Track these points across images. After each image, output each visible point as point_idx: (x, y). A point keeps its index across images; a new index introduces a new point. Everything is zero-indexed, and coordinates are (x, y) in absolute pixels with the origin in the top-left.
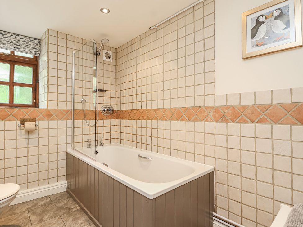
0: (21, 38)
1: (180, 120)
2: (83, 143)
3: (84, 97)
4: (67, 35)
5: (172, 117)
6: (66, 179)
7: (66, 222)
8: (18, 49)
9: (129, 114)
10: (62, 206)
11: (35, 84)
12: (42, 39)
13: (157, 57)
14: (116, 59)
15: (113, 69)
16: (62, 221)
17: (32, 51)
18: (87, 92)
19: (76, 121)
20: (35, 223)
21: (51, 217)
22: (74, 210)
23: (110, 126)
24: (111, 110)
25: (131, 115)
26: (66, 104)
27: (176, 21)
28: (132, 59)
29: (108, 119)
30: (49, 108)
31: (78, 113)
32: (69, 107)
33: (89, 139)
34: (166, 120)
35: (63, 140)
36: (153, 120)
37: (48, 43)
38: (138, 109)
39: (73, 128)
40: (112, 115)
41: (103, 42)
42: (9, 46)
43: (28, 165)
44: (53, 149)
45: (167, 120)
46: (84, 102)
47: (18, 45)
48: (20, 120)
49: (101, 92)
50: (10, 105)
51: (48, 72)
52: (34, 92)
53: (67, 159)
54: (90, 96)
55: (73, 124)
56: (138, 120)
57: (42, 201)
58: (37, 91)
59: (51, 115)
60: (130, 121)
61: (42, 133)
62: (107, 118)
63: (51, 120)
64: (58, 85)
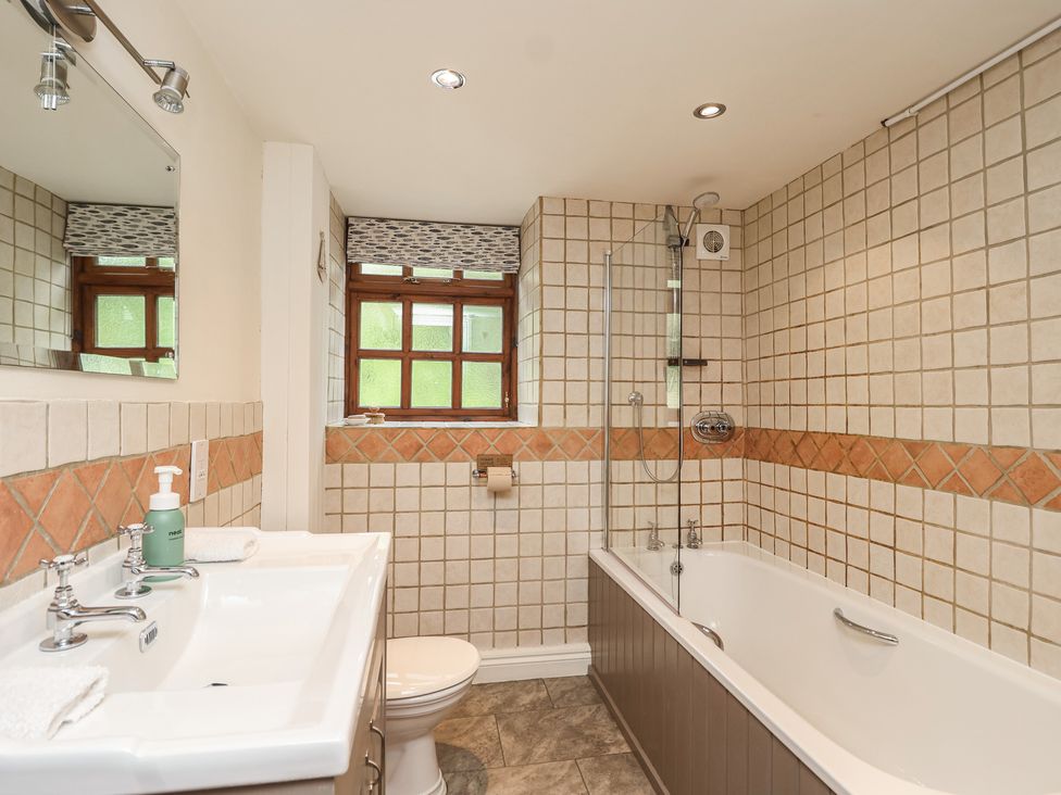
0: (476, 233)
1: (1044, 502)
2: (637, 532)
3: (638, 387)
4: (588, 202)
5: (999, 484)
6: (587, 638)
7: (593, 788)
8: (469, 264)
9: (795, 447)
10: (579, 726)
11: (507, 352)
12: (526, 224)
13: (919, 231)
14: (743, 249)
15: (732, 283)
16: (579, 780)
17: (501, 262)
18: (647, 370)
19: (614, 463)
20: (513, 763)
21: (552, 754)
22: (614, 750)
23: (722, 481)
24: (724, 427)
25: (802, 451)
26: (588, 411)
27: (1018, 76)
28: (805, 245)
29: (715, 458)
30: (544, 424)
31: (620, 439)
32: (597, 421)
33: (654, 521)
34: (965, 492)
35: (579, 519)
36: (900, 483)
37: (541, 238)
38: (834, 434)
39: (608, 483)
40: (727, 444)
41: (700, 204)
42: (450, 258)
43: (494, 583)
44: (555, 543)
45: (971, 495)
46: (637, 403)
47: (470, 253)
48: (477, 460)
49: (693, 368)
50: (453, 413)
51: (541, 323)
52: (507, 375)
53: (589, 578)
54: (656, 382)
55: (608, 472)
56: (834, 472)
57: (528, 692)
58: (514, 371)
59: (549, 446)
60: (798, 473)
61: (530, 496)
62: (712, 455)
63: (549, 459)
64: (565, 357)
